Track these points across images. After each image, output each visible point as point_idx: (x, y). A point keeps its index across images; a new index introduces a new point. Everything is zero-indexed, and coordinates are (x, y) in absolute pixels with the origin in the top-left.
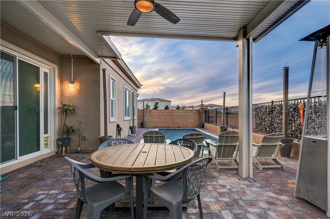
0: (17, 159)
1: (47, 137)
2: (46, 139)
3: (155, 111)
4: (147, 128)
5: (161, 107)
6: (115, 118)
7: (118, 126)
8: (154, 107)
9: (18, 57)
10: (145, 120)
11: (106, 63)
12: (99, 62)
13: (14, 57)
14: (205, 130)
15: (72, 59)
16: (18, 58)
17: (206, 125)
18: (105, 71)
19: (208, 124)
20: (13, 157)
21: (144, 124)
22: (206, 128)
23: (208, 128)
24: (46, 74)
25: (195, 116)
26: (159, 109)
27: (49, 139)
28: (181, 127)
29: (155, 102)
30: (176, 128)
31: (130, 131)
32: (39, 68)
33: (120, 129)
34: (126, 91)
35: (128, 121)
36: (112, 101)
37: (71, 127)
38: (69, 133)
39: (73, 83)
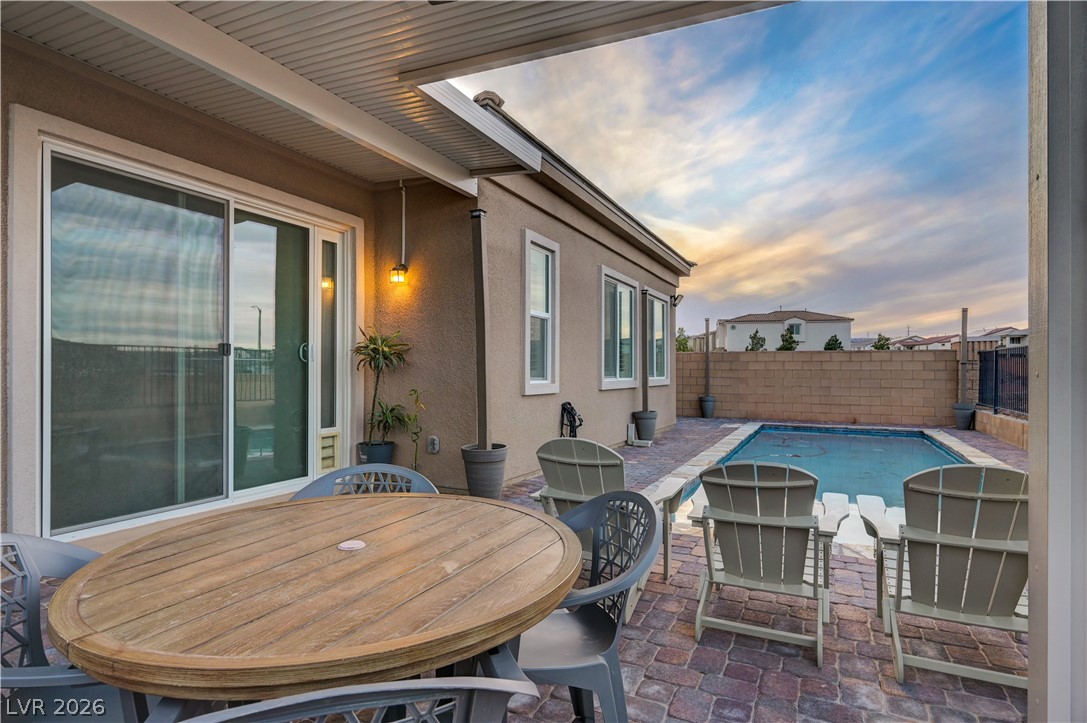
0: (227, 497)
1: (333, 437)
2: (329, 442)
3: (752, 356)
4: (718, 418)
5: (811, 340)
6: (553, 382)
7: (567, 411)
8: (782, 343)
9: (235, 202)
10: (713, 390)
11: (506, 194)
12: (474, 192)
13: (223, 204)
14: (975, 441)
15: (404, 193)
16: (233, 206)
17: (985, 415)
18: (479, 216)
19: (996, 412)
20: (216, 490)
21: (709, 406)
22: (983, 432)
23: (994, 431)
24: (330, 248)
25: (931, 375)
26: (799, 348)
27: (338, 443)
28: (862, 419)
29: (787, 323)
30: (841, 423)
31: (632, 427)
32: (306, 231)
33: (574, 420)
34: (615, 288)
35: (625, 394)
36: (543, 321)
37: (393, 410)
38: (386, 427)
39: (404, 268)
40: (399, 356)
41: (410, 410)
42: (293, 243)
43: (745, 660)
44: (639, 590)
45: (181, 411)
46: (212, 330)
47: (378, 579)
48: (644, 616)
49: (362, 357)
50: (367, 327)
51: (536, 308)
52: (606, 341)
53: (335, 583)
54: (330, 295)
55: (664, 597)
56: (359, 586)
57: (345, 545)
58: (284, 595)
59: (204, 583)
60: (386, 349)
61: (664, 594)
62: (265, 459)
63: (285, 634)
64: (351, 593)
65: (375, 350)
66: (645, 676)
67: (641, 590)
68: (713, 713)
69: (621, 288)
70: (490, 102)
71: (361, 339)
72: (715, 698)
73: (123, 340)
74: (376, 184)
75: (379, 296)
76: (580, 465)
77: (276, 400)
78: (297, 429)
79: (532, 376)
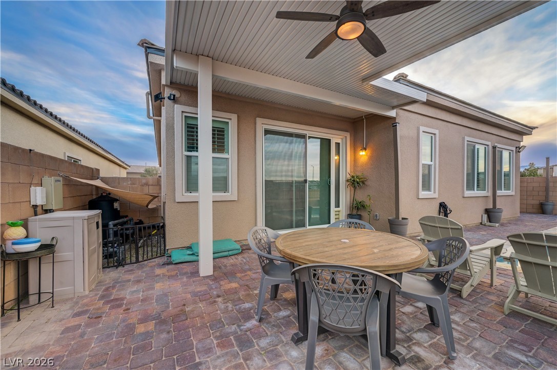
0: (306, 228)
1: (339, 211)
2: (337, 213)
4: (556, 215)
6: (435, 192)
7: (443, 206)
10: (552, 199)
12: (394, 115)
13: (305, 135)
15: (365, 121)
16: (308, 135)
18: (396, 125)
20: (304, 226)
21: (548, 208)
24: (338, 145)
27: (340, 213)
31: (485, 216)
32: (330, 140)
33: (447, 210)
34: (474, 147)
35: (480, 199)
36: (429, 166)
37: (360, 202)
38: (358, 209)
39: (365, 149)
40: (363, 182)
41: (367, 203)
42: (326, 144)
43: (536, 330)
44: (472, 286)
45: (294, 201)
46: (302, 175)
47: (353, 250)
48: (474, 298)
49: (349, 183)
50: (351, 172)
51: (425, 160)
52: (467, 174)
53: (340, 249)
54: (338, 161)
55: (489, 293)
56: (346, 251)
57: (343, 240)
58: (326, 249)
59: (307, 243)
60: (358, 180)
61: (489, 292)
62: (317, 218)
63: (328, 257)
64: (344, 252)
65: (354, 181)
66: (470, 319)
67: (473, 286)
68: (507, 343)
69: (477, 146)
70: (402, 77)
71: (349, 177)
72: (510, 338)
73: (278, 179)
74: (355, 119)
75: (355, 160)
76: (439, 227)
77: (320, 198)
78: (327, 208)
79: (423, 190)
